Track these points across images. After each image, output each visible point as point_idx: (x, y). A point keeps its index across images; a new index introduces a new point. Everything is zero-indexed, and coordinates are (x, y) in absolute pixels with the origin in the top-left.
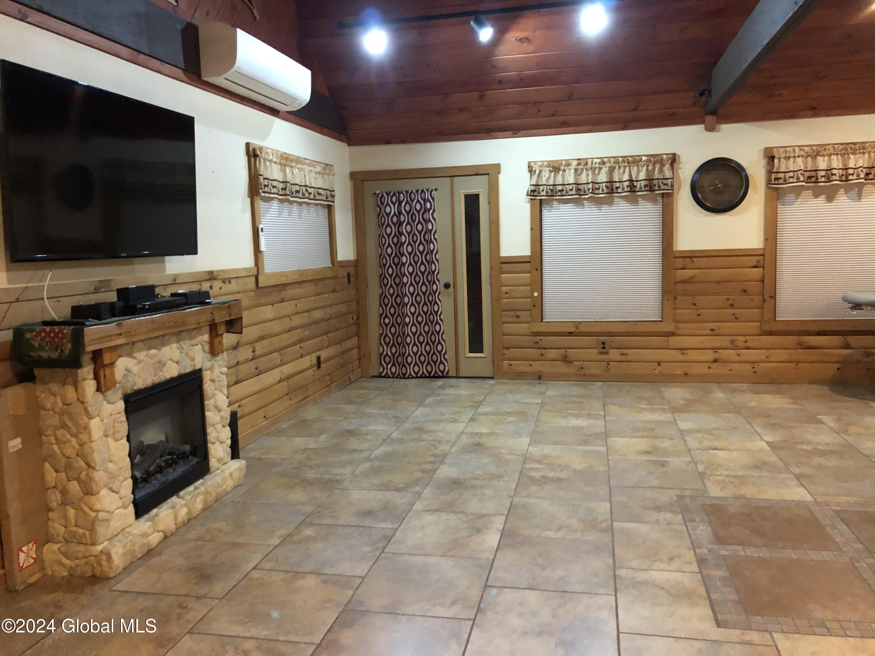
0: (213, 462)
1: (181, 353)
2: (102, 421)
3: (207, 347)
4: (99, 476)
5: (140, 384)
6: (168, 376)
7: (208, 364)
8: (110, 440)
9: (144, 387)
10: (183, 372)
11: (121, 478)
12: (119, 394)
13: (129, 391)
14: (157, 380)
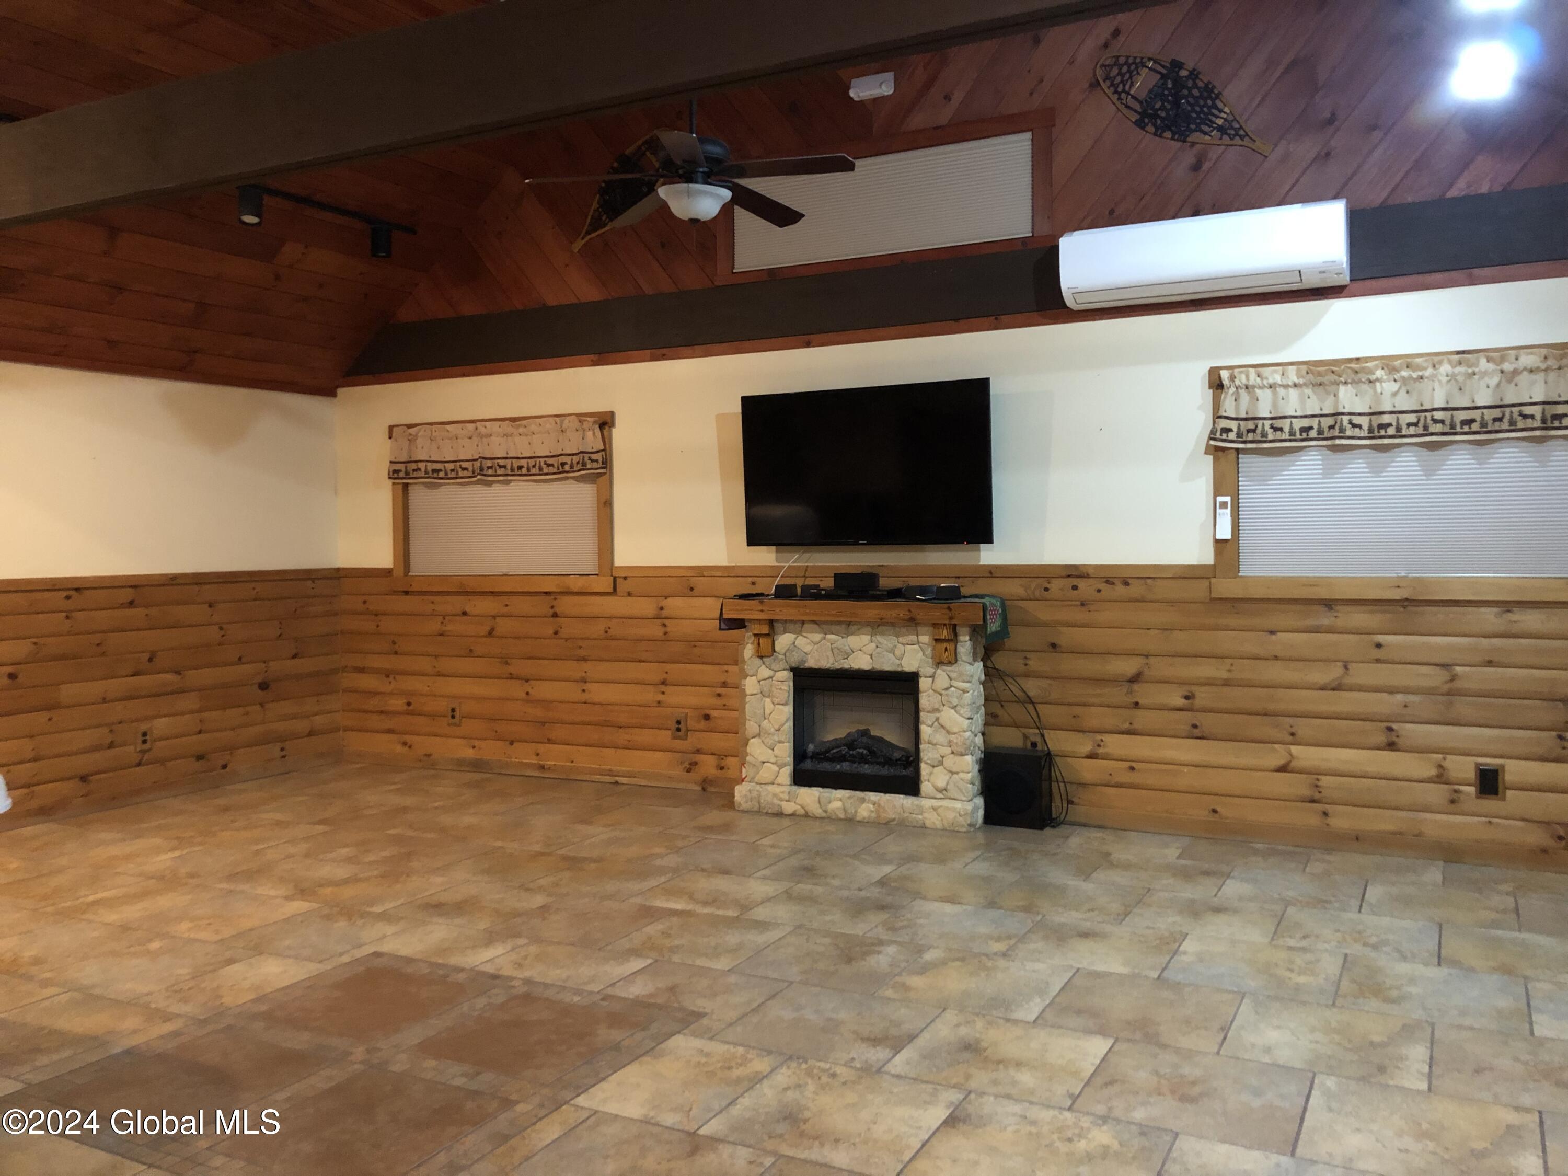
0: (925, 787)
1: (877, 647)
2: (759, 681)
3: (929, 651)
4: (751, 727)
5: (811, 663)
6: (856, 666)
7: (929, 670)
8: (768, 700)
9: (816, 667)
10: (878, 667)
11: (776, 738)
12: (783, 665)
13: (794, 665)
14: (837, 666)
